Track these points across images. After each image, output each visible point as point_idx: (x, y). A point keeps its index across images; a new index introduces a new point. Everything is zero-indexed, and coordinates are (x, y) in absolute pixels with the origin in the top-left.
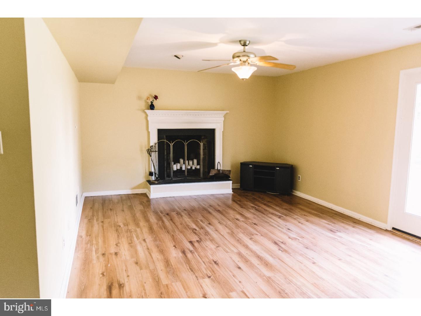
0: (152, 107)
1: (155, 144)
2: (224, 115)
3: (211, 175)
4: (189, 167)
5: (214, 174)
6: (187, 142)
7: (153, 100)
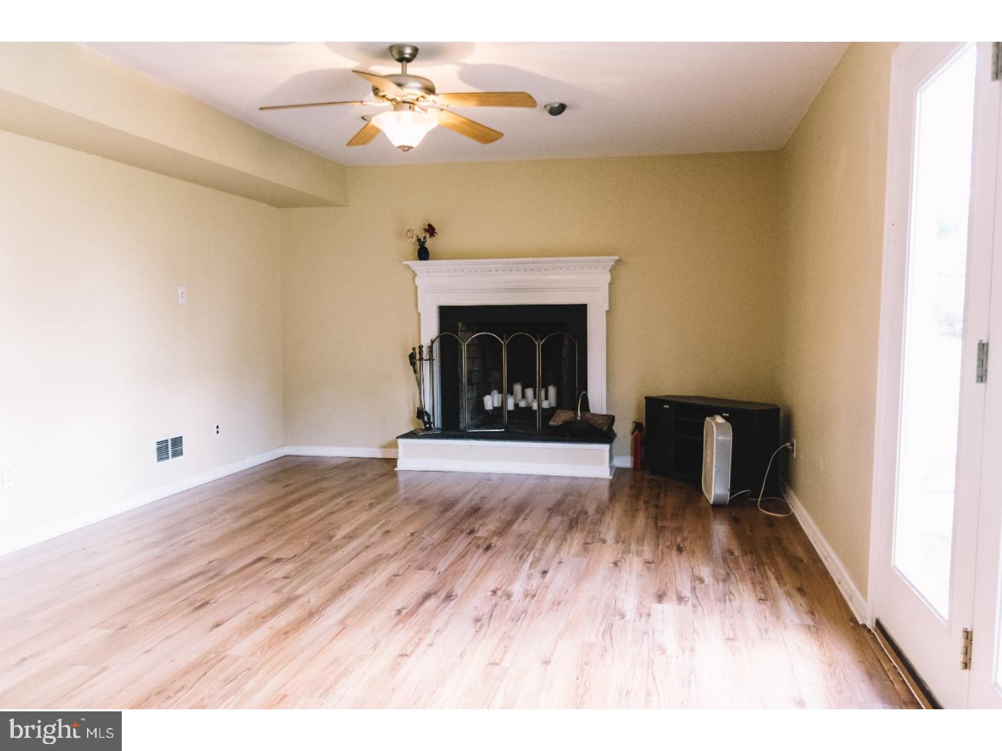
0: (423, 254)
1: (433, 342)
2: (609, 268)
3: (551, 423)
4: (523, 404)
5: (560, 423)
6: (507, 339)
7: (425, 238)
